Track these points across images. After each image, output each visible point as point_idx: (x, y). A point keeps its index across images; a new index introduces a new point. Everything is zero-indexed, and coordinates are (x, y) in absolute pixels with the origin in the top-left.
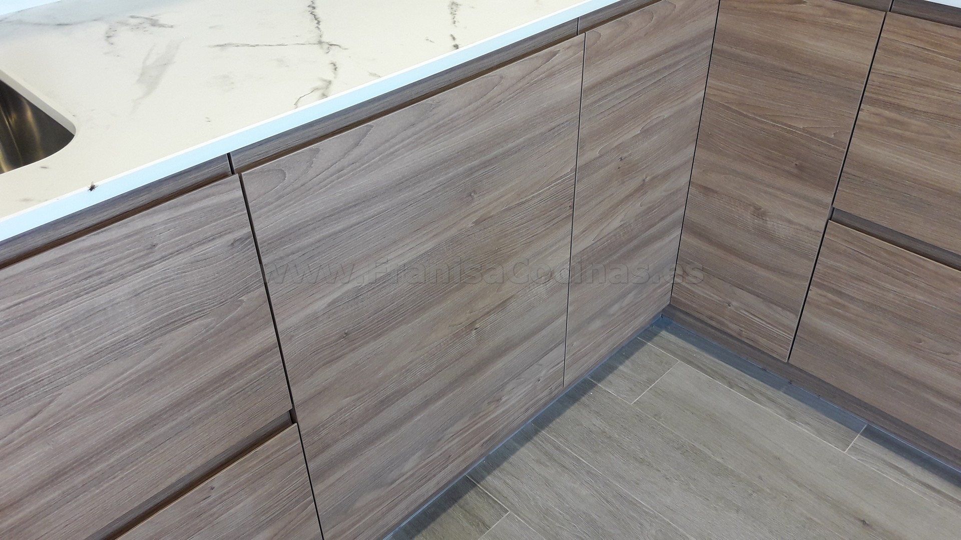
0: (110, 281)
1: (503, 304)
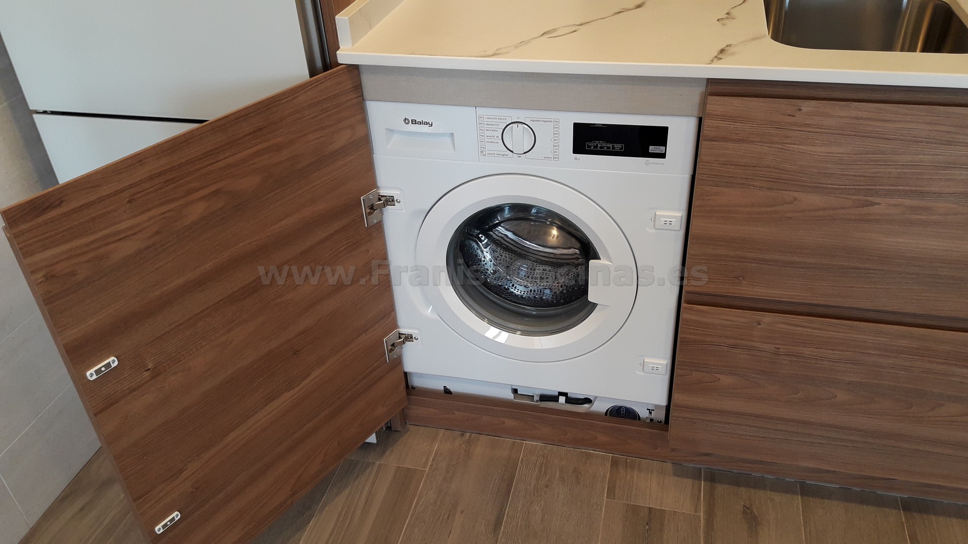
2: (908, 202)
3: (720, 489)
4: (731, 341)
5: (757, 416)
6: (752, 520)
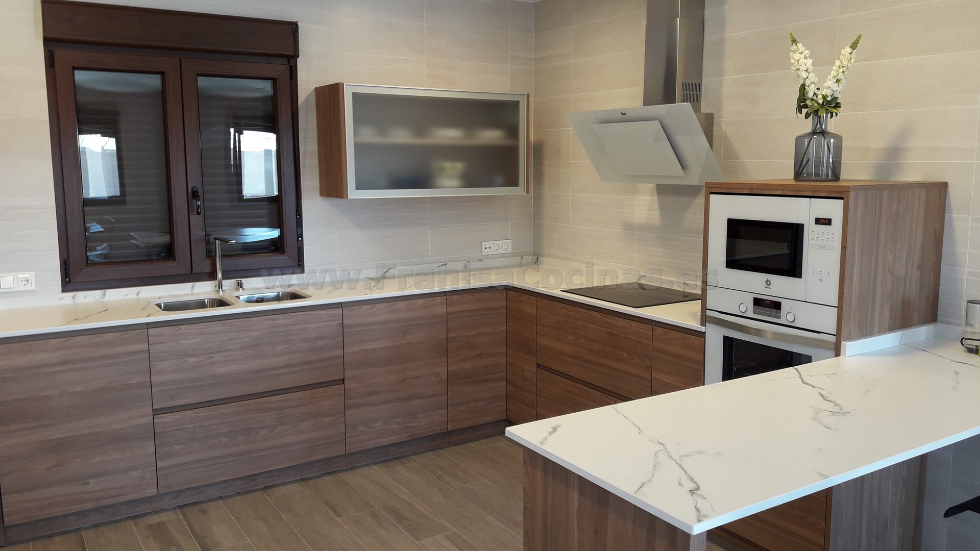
0: (311, 323)
1: (418, 377)
2: (224, 354)
3: (186, 509)
4: (176, 428)
5: (194, 462)
6: (204, 512)
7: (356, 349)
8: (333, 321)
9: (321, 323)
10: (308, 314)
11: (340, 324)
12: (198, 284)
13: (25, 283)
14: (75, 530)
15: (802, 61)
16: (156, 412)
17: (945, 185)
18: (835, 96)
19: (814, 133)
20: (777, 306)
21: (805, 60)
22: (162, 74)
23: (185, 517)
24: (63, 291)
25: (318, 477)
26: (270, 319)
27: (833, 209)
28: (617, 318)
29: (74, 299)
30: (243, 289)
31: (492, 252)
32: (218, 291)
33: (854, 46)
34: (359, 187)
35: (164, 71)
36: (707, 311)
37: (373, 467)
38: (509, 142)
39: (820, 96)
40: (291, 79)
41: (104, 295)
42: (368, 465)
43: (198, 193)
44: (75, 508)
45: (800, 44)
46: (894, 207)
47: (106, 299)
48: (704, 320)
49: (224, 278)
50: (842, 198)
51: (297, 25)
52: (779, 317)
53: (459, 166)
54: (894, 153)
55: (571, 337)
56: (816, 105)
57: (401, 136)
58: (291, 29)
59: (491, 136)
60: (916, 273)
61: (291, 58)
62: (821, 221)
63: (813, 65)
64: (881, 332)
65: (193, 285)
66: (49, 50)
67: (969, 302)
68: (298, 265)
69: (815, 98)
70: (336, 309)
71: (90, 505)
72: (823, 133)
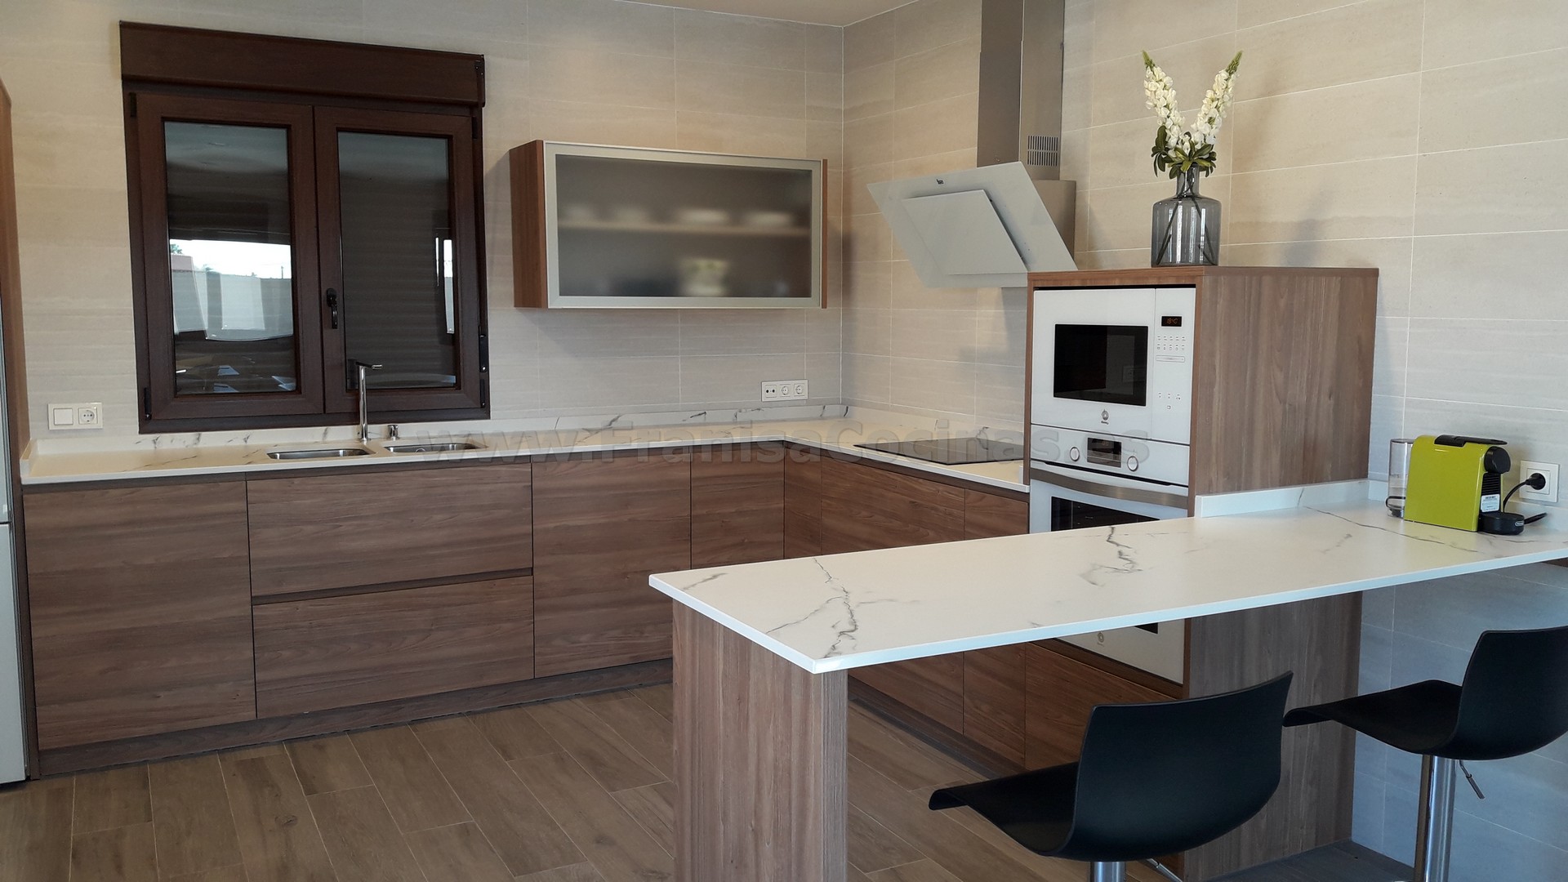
0: (482, 483)
2: (356, 523)
3: (295, 745)
4: (284, 625)
5: (309, 676)
6: (321, 748)
7: (552, 525)
8: (518, 482)
9: (500, 485)
10: (480, 470)
11: (528, 486)
12: (333, 429)
13: (89, 418)
14: (138, 764)
15: (1160, 92)
16: (256, 601)
17: (1374, 273)
18: (1208, 142)
19: (1180, 197)
20: (1116, 448)
21: (1166, 91)
22: (288, 127)
23: (293, 755)
24: (140, 433)
25: (493, 710)
26: (423, 476)
27: (1182, 302)
28: (921, 480)
29: (155, 443)
30: (398, 438)
31: (778, 396)
32: (361, 440)
33: (1232, 69)
34: (565, 291)
35: (289, 123)
36: (1032, 461)
37: (578, 701)
38: (798, 232)
39: (1187, 144)
40: (474, 137)
41: (198, 439)
42: (568, 698)
43: (334, 297)
44: (140, 731)
45: (1159, 68)
46: (1282, 303)
47: (201, 445)
48: (1030, 475)
49: (370, 423)
50: (1193, 286)
51: (483, 59)
52: (1118, 465)
53: (719, 266)
54: (1309, 228)
55: (864, 513)
56: (1181, 155)
57: (632, 220)
58: (476, 64)
59: (769, 222)
60: (1327, 403)
61: (474, 107)
62: (1169, 321)
63: (1176, 98)
64: (1265, 485)
65: (326, 430)
66: (130, 94)
67: (1393, 441)
68: (481, 407)
69: (1180, 146)
70: (521, 465)
71: (159, 729)
72: (1193, 197)
